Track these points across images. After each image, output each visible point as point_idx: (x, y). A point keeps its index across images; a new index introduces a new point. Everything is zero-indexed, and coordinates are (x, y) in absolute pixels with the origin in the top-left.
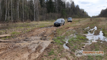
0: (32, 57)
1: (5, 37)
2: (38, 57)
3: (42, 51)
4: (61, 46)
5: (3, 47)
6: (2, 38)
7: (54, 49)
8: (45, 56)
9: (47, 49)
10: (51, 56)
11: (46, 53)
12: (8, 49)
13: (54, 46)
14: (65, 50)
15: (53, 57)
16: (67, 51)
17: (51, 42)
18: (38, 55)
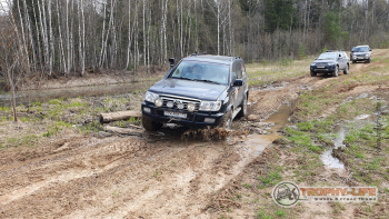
0: (201, 185)
1: (126, 119)
2: (223, 189)
3: (237, 170)
4: (310, 157)
5: (118, 150)
6: (117, 123)
7: (281, 164)
8: (247, 187)
9: (256, 163)
10: (268, 190)
11: (250, 178)
12: (132, 155)
13: (283, 157)
14: (327, 173)
16: (335, 176)
17: (274, 142)
18: (222, 181)
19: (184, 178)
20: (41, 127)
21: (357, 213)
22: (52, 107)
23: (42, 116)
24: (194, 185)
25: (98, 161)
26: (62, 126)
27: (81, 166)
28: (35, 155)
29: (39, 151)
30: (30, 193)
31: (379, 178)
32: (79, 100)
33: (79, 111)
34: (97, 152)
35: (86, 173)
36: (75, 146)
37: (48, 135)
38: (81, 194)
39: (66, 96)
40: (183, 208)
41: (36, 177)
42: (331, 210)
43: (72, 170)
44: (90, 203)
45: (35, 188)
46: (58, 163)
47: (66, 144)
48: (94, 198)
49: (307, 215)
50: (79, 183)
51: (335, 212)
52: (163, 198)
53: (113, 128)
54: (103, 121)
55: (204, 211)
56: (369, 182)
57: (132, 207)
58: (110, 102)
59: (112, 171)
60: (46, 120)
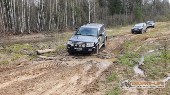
0: (82, 81)
1: (49, 53)
2: (92, 83)
3: (97, 74)
4: (129, 69)
5: (45, 66)
6: (45, 54)
7: (117, 72)
8: (102, 82)
9: (106, 71)
10: (112, 83)
11: (103, 78)
12: (51, 69)
13: (117, 69)
14: (136, 75)
15: (115, 85)
16: (139, 77)
17: (114, 62)
18: (91, 80)
19: (74, 78)
20: (10, 56)
21: (149, 92)
22: (16, 47)
23: (10, 52)
24: (79, 81)
25: (36, 71)
26: (20, 56)
27: (28, 74)
28: (7, 69)
29: (9, 67)
30: (5, 86)
31: (158, 77)
32: (27, 44)
33: (28, 49)
34: (36, 67)
35: (30, 77)
36: (25, 65)
37: (13, 60)
38: (28, 86)
39: (22, 43)
40: (74, 92)
41: (7, 79)
42: (138, 91)
43: (24, 75)
44: (32, 90)
45: (7, 84)
46: (18, 73)
47: (22, 64)
48: (34, 88)
49: (128, 94)
50: (27, 81)
51: (140, 92)
52: (65, 87)
53: (43, 57)
54: (38, 54)
55: (83, 93)
56: (154, 79)
57: (51, 92)
58: (41, 45)
59: (42, 76)
60: (12, 53)
